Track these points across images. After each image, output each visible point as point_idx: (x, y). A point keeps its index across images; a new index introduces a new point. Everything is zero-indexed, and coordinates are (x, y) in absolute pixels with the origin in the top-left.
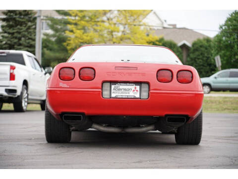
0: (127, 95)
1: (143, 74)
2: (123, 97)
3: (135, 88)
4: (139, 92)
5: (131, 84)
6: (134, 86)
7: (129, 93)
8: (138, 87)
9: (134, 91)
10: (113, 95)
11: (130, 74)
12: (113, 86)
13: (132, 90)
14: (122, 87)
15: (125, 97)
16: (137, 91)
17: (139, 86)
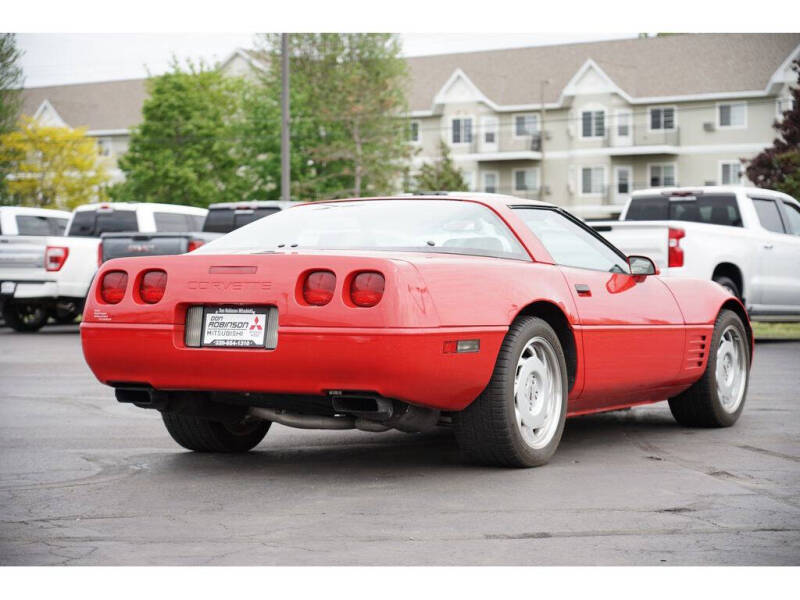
0: (238, 338)
1: (266, 285)
2: (228, 344)
3: (257, 320)
4: (263, 331)
5: (247, 311)
6: (254, 316)
7: (241, 334)
8: (262, 318)
9: (253, 327)
10: (208, 340)
11: (237, 284)
12: (209, 317)
13: (249, 326)
14: (229, 317)
15: (231, 344)
16: (259, 327)
17: (264, 316)
